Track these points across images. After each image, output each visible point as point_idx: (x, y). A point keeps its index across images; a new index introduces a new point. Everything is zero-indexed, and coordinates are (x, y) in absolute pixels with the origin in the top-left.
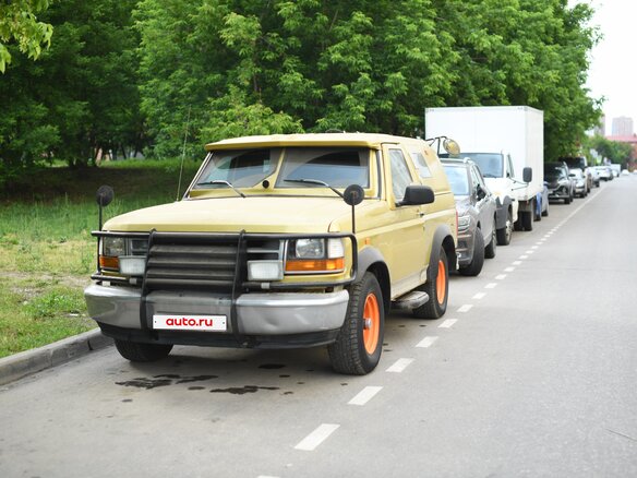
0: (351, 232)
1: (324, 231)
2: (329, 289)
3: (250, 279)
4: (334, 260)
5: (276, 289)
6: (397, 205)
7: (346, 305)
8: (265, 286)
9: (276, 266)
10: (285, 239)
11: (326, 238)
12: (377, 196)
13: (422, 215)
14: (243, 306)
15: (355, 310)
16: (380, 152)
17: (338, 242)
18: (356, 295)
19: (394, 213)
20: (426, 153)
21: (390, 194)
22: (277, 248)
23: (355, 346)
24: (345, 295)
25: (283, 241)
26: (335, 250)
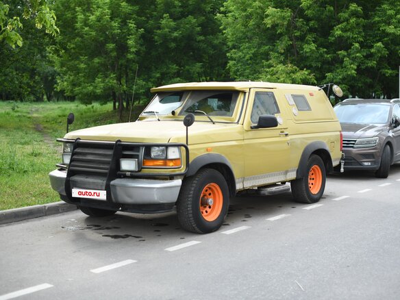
0: (185, 143)
1: (166, 142)
2: (171, 177)
3: (121, 169)
4: (172, 160)
5: (134, 176)
6: (252, 128)
7: (179, 188)
8: (128, 174)
9: (134, 162)
10: (143, 146)
11: (167, 146)
12: (236, 121)
13: (287, 135)
14: (114, 186)
15: (192, 192)
16: (247, 94)
17: (176, 149)
18: (195, 183)
19: (250, 133)
20: (311, 95)
21: (247, 121)
22: (139, 152)
23: (191, 215)
24: (178, 182)
25: (141, 148)
26: (173, 153)
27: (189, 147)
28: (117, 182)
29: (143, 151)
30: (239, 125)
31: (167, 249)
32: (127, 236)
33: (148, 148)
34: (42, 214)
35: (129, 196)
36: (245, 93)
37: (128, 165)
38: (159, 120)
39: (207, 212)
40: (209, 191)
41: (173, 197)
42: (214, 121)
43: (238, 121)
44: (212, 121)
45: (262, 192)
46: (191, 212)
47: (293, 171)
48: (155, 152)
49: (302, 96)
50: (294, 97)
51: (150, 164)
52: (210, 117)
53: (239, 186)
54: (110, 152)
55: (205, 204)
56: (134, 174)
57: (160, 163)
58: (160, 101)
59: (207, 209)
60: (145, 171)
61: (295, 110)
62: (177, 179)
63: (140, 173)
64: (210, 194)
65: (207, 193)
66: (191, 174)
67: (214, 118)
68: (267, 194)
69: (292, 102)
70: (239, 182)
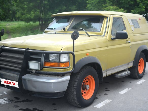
1: (59, 51)
3: (29, 68)
4: (63, 63)
6: (112, 39)
7: (68, 82)
8: (34, 71)
9: (38, 64)
10: (44, 53)
11: (60, 54)
12: (103, 35)
13: (129, 42)
14: (24, 79)
15: (76, 83)
17: (66, 56)
18: (78, 77)
20: (140, 19)
21: (109, 34)
22: (41, 56)
23: (76, 98)
24: (68, 78)
26: (64, 58)
28: (26, 77)
29: (43, 58)
30: (105, 37)
32: (34, 109)
33: (47, 54)
35: (35, 87)
37: (33, 65)
38: (56, 34)
39: (85, 93)
40: (87, 80)
41: (64, 88)
42: (89, 34)
43: (104, 35)
45: (116, 76)
46: (76, 96)
47: (131, 62)
48: (52, 57)
49: (136, 20)
50: (132, 20)
51: (48, 65)
52: (87, 32)
53: (104, 75)
55: (84, 88)
56: (37, 72)
57: (56, 64)
58: (57, 22)
59: (85, 91)
60: (46, 70)
61: (132, 28)
62: (67, 75)
63: (42, 72)
64: (87, 82)
65: (86, 81)
66: (76, 72)
68: (118, 77)
69: (131, 23)
70: (104, 73)
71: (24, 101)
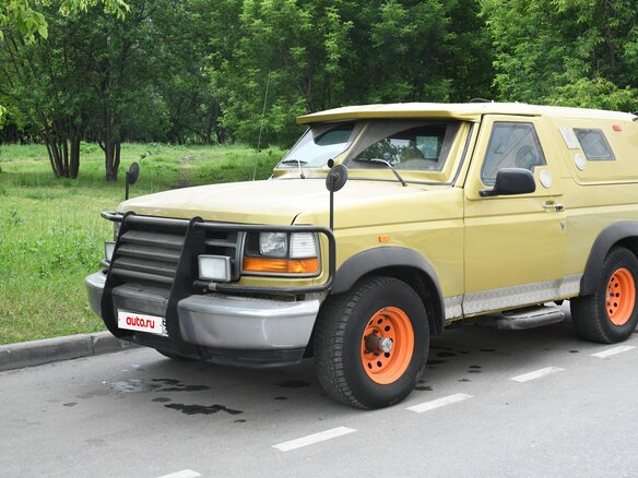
0: (327, 226)
1: (287, 224)
2: (300, 296)
3: (201, 277)
4: (299, 260)
5: (224, 291)
6: (482, 194)
7: (314, 319)
8: (213, 285)
9: (223, 263)
10: (243, 230)
11: (289, 232)
12: (450, 181)
13: (559, 208)
14: (185, 310)
15: (343, 326)
16: (476, 126)
17: (309, 238)
18: (350, 309)
19: (477, 204)
20: (616, 129)
21: (473, 181)
22: (235, 242)
23: (340, 373)
24: (312, 306)
25: (240, 234)
26: (303, 247)
27: (336, 234)
28: (191, 302)
29: (240, 244)
30: (455, 189)
31: (277, 446)
32: (217, 408)
33: (254, 235)
34: (86, 352)
35: (213, 332)
36: (471, 124)
37: (213, 268)
38: (303, 178)
39: (379, 364)
40: (386, 323)
41: (300, 336)
42: (404, 179)
43: (455, 180)
44: (401, 180)
45: (505, 322)
46: (341, 366)
47: (572, 280)
48: (268, 245)
49: (599, 133)
50: (581, 134)
51: (256, 266)
52: (398, 171)
53: (451, 312)
54: (179, 242)
55: (374, 349)
56: (222, 286)
57: (279, 265)
58: (317, 140)
59: (381, 358)
60: (248, 282)
61: (579, 158)
62: (313, 299)
63: (235, 286)
64: (387, 329)
65: (382, 326)
66: (340, 289)
67: (406, 175)
68: (513, 327)
69: (574, 142)
70: (454, 304)
71: (189, 389)
